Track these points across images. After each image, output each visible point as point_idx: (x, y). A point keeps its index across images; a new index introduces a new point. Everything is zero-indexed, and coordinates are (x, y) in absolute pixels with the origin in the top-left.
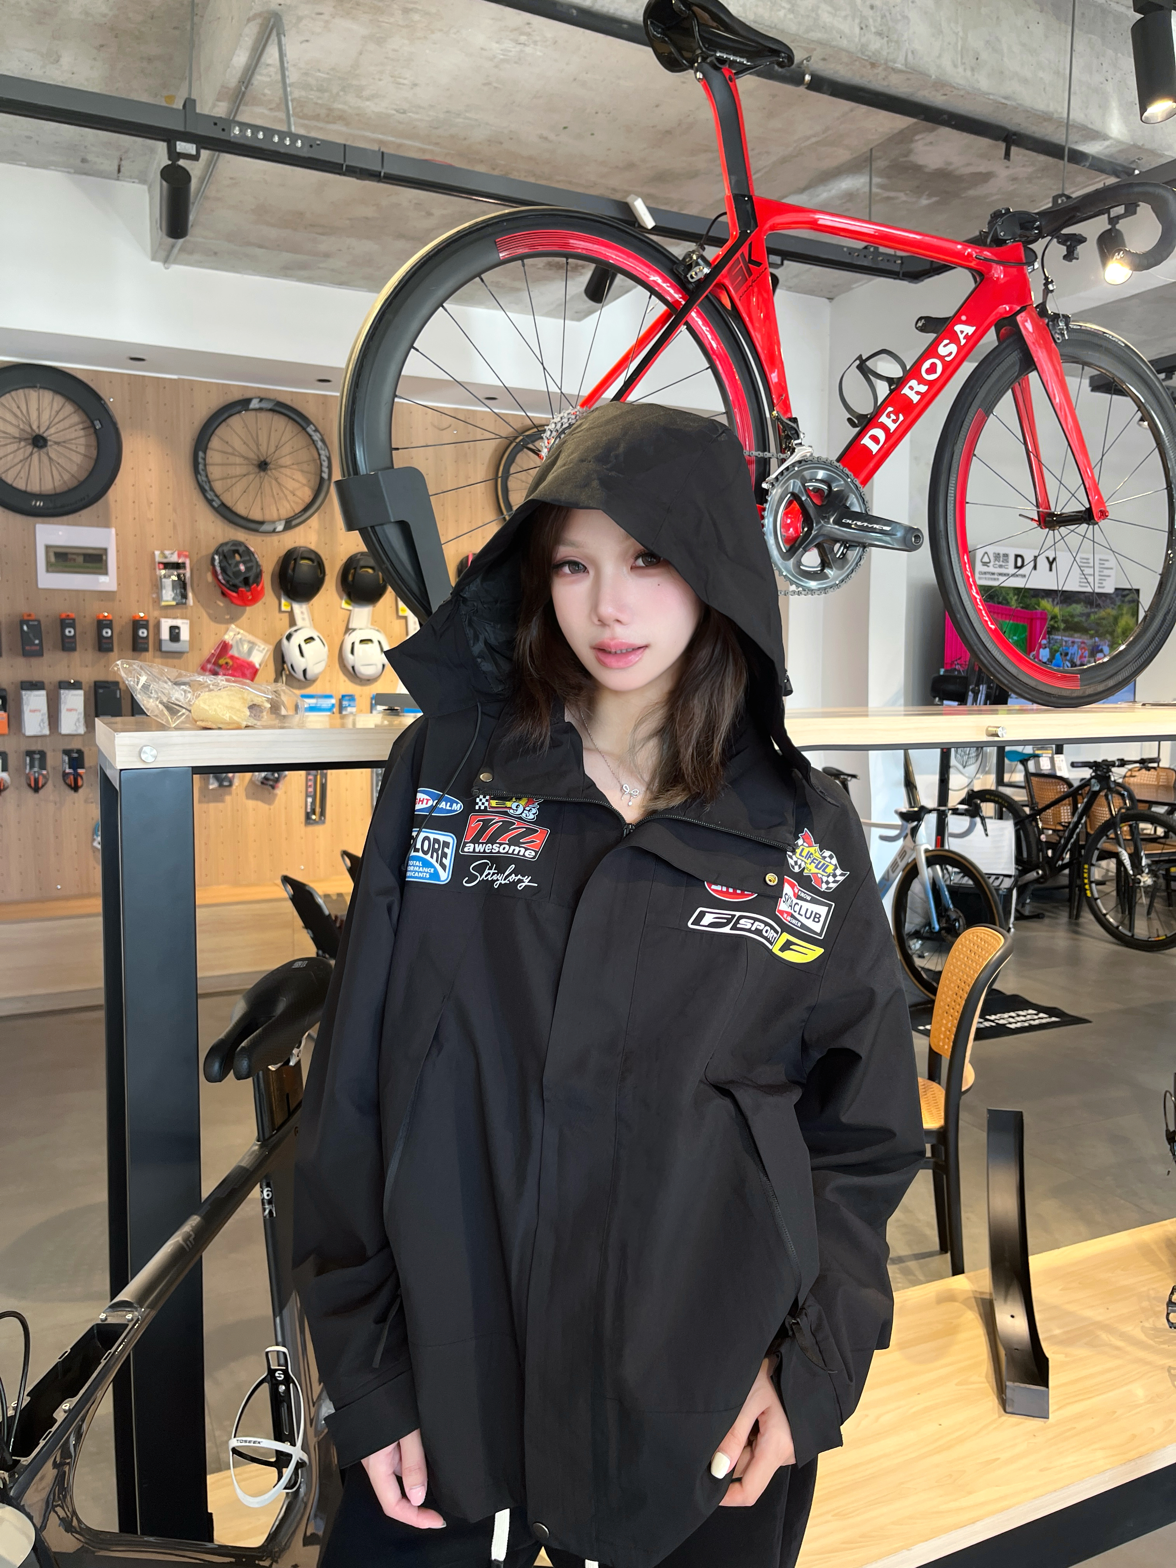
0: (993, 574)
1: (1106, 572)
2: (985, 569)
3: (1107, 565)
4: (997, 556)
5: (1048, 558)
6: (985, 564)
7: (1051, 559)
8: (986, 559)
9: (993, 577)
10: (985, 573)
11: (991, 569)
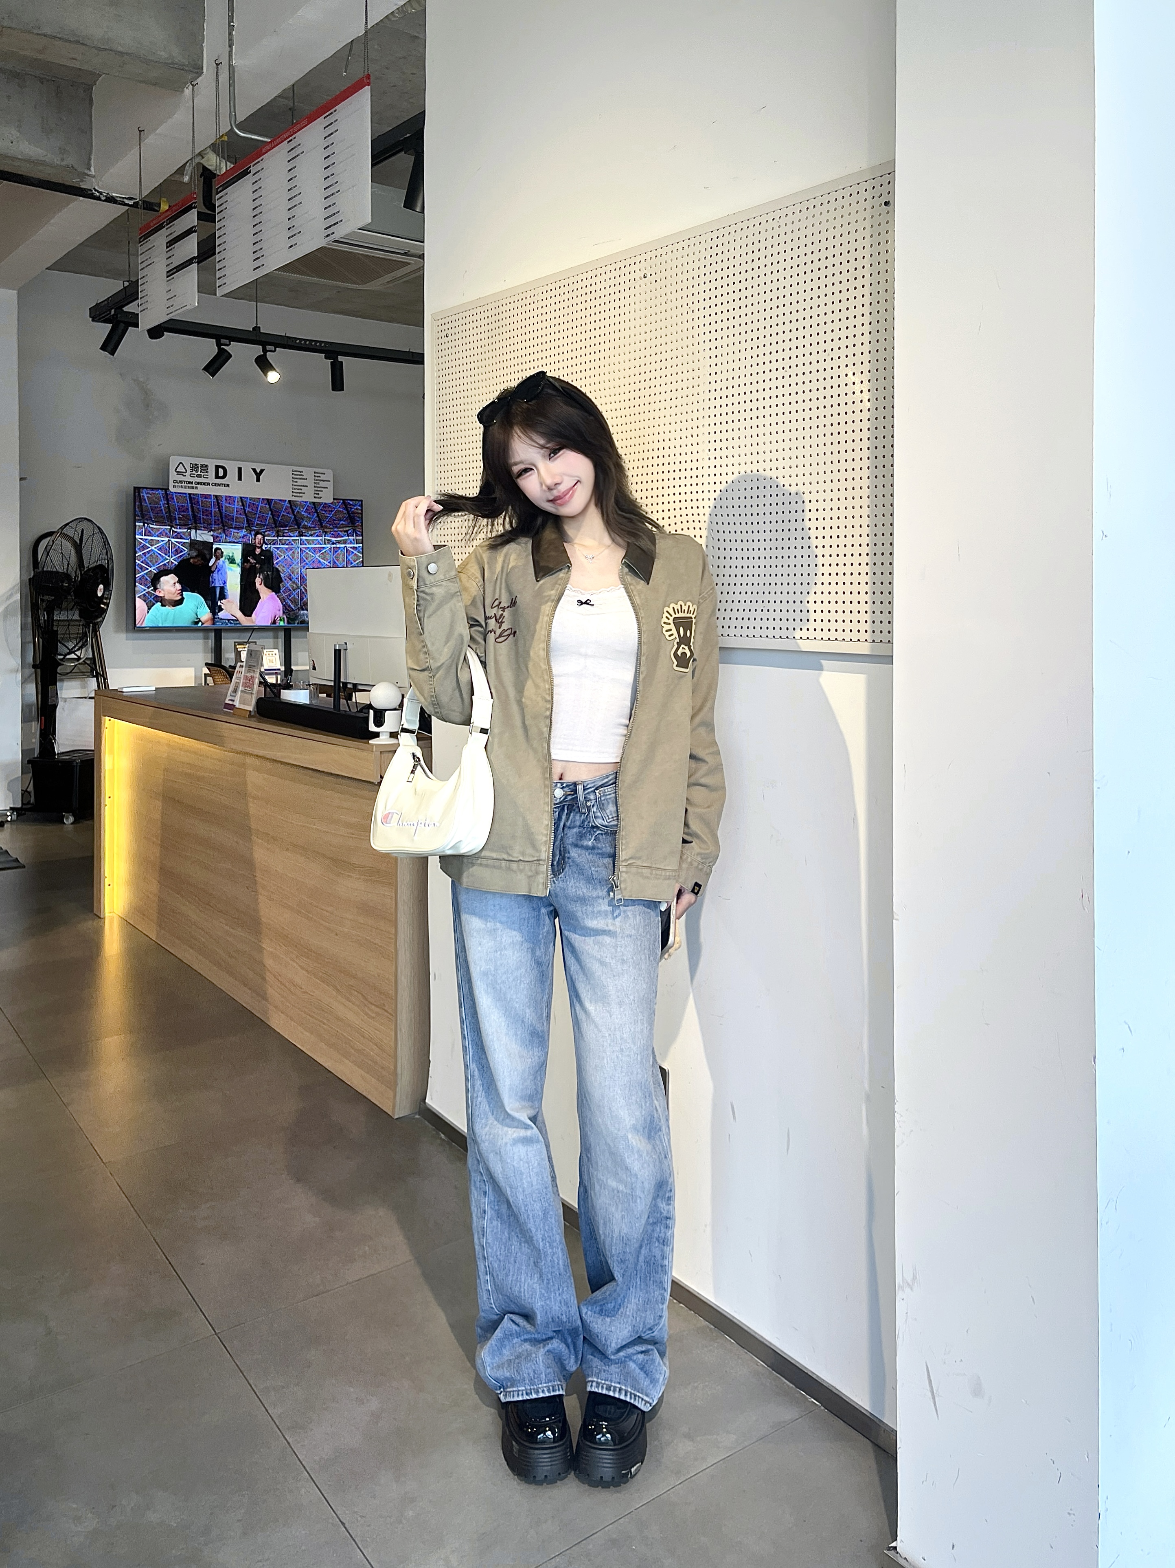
0: (190, 483)
1: (322, 484)
2: (181, 478)
3: (323, 477)
4: (194, 467)
5: (254, 470)
6: (179, 473)
7: (258, 471)
8: (179, 469)
9: (189, 485)
10: (181, 482)
11: (188, 478)
